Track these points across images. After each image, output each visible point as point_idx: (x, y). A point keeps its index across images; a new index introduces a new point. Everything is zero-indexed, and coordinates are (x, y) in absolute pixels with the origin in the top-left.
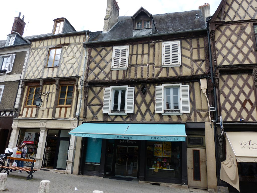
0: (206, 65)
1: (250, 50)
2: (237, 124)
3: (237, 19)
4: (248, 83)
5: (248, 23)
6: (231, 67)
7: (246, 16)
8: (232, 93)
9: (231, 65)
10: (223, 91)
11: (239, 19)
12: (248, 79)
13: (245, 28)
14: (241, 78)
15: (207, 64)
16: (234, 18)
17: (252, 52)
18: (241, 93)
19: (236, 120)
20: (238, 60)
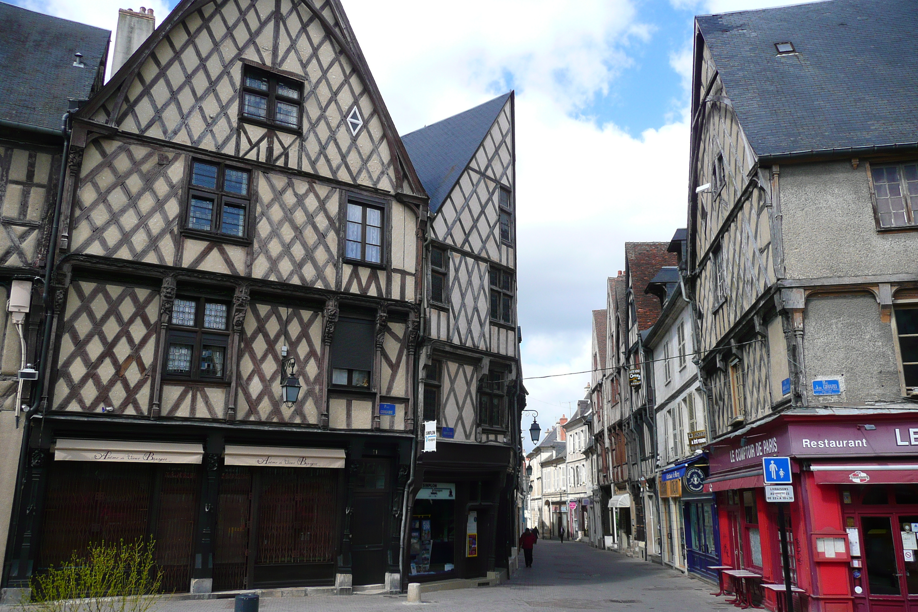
0: (38, 240)
1: (168, 227)
2: (90, 419)
3: (155, 133)
4: (146, 314)
5: (180, 151)
6: (108, 263)
7: (181, 131)
8: (98, 334)
9: (110, 258)
10: (73, 326)
11: (161, 137)
12: (148, 301)
13: (170, 162)
14: (130, 297)
15: (42, 238)
16: (149, 126)
17: (171, 232)
18: (122, 336)
19: (93, 410)
20: (132, 249)
